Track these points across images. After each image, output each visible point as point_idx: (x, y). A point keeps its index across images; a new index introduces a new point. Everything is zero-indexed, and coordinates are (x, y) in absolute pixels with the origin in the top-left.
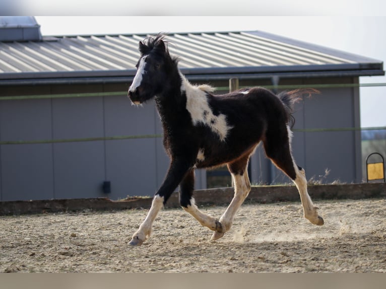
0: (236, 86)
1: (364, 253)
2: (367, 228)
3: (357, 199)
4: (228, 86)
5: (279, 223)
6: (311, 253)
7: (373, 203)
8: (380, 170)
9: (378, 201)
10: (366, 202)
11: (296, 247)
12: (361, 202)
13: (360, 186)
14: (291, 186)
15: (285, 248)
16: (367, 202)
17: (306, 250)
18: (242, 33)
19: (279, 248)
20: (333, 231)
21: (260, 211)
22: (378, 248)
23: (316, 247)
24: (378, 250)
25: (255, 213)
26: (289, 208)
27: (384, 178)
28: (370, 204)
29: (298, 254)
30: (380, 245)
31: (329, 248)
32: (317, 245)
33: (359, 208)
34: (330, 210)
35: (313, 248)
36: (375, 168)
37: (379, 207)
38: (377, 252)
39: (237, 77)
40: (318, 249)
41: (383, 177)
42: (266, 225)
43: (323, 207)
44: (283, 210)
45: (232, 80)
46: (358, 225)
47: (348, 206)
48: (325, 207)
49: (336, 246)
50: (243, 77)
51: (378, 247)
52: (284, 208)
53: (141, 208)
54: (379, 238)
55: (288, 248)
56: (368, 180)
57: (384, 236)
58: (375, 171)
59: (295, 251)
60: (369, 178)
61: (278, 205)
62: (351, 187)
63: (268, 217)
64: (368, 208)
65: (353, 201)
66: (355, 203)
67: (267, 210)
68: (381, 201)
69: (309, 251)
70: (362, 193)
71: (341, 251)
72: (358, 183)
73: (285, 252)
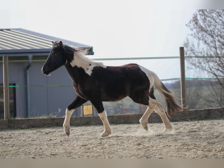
0: (6, 61)
1: (81, 157)
2: (83, 143)
3: (77, 126)
4: (2, 60)
5: (32, 140)
6: (50, 157)
7: (86, 128)
8: (90, 109)
9: (89, 127)
10: (82, 128)
11: (41, 154)
12: (80, 128)
13: (79, 119)
14: (39, 119)
15: (35, 154)
16: (83, 128)
17: (46, 155)
18: (11, 30)
19: (31, 155)
20: (63, 144)
21: (21, 133)
22: (88, 154)
23: (53, 154)
24: (89, 155)
25: (18, 135)
26: (38, 131)
27: (93, 114)
28: (85, 129)
29: (42, 158)
30: (90, 152)
31: (60, 154)
32: (54, 152)
33: (78, 131)
34: (61, 132)
35: (51, 154)
36: (88, 108)
37: (90, 130)
38: (88, 156)
39: (8, 55)
40: (54, 155)
42: (24, 141)
43: (57, 131)
44: (34, 133)
45: (4, 57)
46: (77, 141)
47: (72, 130)
48: (58, 130)
49: (64, 153)
50: (11, 55)
51: (89, 153)
52: (34, 131)
54: (90, 148)
55: (36, 154)
56: (83, 115)
57: (92, 147)
58: (87, 110)
59: (40, 156)
61: (31, 129)
62: (74, 119)
63: (25, 136)
64: (84, 131)
65: (75, 127)
66: (76, 128)
67: (25, 132)
68: (91, 127)
69: (48, 156)
70: (80, 123)
71: (67, 156)
72: (78, 117)
73: (34, 156)
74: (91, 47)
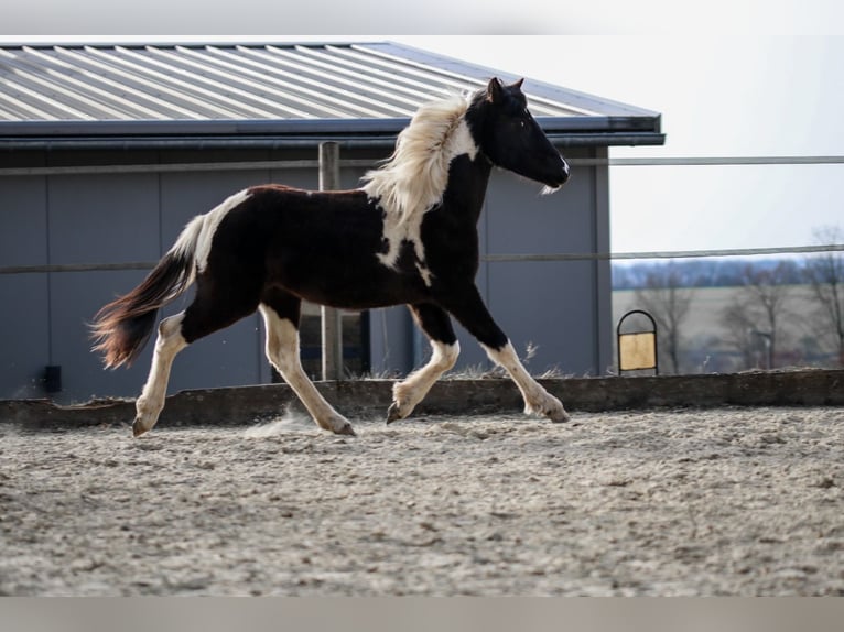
0: (332, 160)
1: (604, 525)
2: (614, 473)
3: (596, 412)
4: (317, 158)
5: (423, 460)
6: (486, 524)
7: (631, 419)
8: (647, 350)
9: (642, 417)
10: (616, 418)
11: (455, 511)
12: (605, 417)
13: (603, 383)
14: (453, 381)
15: (431, 513)
16: (619, 419)
17: (476, 518)
18: (353, 46)
19: (419, 514)
20: (537, 478)
21: (382, 433)
22: (634, 516)
23: (499, 511)
24: (635, 519)
25: (371, 439)
26: (447, 427)
27: (656, 367)
28: (625, 422)
29: (458, 526)
30: (640, 509)
31: (527, 515)
32: (502, 508)
33: (597, 431)
34: (536, 433)
35: (493, 514)
36: (636, 343)
37: (644, 429)
38: (632, 524)
39: (339, 142)
40: (503, 516)
41: (653, 365)
42: (393, 464)
43: (519, 427)
44: (432, 432)
45: (324, 146)
46: (594, 467)
47: (576, 425)
48: (524, 426)
49: (544, 510)
50: (353, 142)
51: (635, 513)
52: (435, 427)
53: (123, 423)
54: (640, 495)
55: (437, 513)
56: (620, 370)
57: (649, 491)
58: (635, 351)
59: (453, 520)
60: (623, 367)
61: (424, 421)
62: (583, 386)
63: (398, 446)
64: (620, 430)
65: (588, 415)
66: (590, 420)
67: (397, 431)
68: (648, 415)
69: (482, 521)
70: (608, 398)
71: (553, 522)
72: (600, 377)
73: (430, 521)
74: (655, 115)
